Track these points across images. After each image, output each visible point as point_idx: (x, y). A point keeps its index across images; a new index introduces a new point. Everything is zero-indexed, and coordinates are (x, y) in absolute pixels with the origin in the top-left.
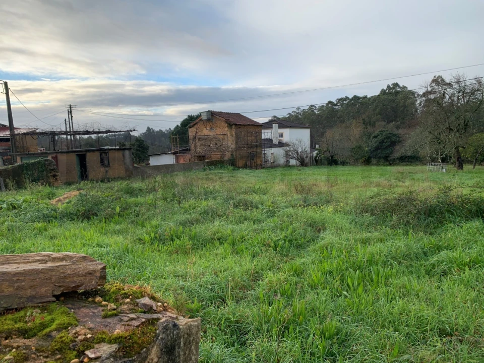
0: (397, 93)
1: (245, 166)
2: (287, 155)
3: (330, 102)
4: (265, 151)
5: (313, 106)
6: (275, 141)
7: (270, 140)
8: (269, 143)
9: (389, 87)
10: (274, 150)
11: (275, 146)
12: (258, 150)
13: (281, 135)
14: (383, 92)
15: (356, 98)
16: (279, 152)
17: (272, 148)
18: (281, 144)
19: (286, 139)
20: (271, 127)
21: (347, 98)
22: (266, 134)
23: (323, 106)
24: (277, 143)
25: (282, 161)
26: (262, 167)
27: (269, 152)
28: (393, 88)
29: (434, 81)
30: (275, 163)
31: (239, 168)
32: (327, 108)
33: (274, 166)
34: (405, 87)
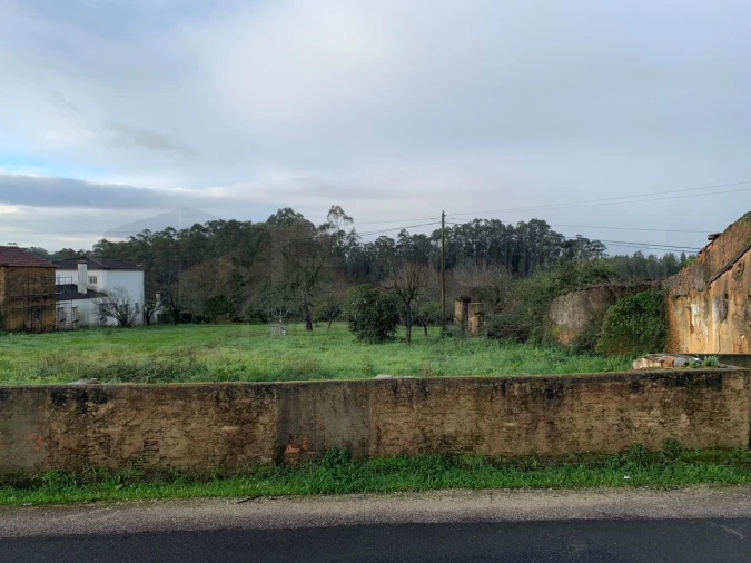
1: (23, 329)
3: (197, 226)
4: (61, 304)
5: (172, 229)
6: (82, 289)
7: (74, 287)
8: (71, 291)
9: (280, 212)
10: (75, 303)
11: (81, 296)
12: (48, 303)
13: (93, 280)
14: (272, 219)
15: (233, 223)
16: (87, 307)
17: (72, 299)
18: (91, 294)
19: (100, 286)
20: (75, 268)
21: (222, 222)
22: (63, 277)
23: (185, 231)
24: (85, 292)
25: (93, 319)
26: (53, 329)
27: (68, 306)
28: (286, 215)
29: (332, 211)
31: (10, 331)
32: (191, 234)
33: (80, 327)
34: (300, 215)
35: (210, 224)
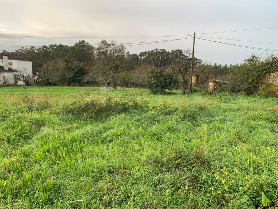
0: (84, 46)
2: (16, 78)
3: (45, 47)
5: (34, 47)
6: (6, 68)
7: (2, 67)
8: (1, 69)
9: (80, 42)
10: (5, 74)
11: (6, 71)
13: (10, 64)
14: (76, 45)
15: (61, 46)
16: (9, 76)
17: (3, 72)
18: (10, 70)
19: (14, 67)
20: (2, 58)
21: (56, 45)
23: (40, 48)
24: (8, 69)
25: (12, 82)
28: (82, 43)
29: (102, 42)
30: (6, 83)
32: (43, 50)
33: (6, 85)
34: (88, 43)
35: (51, 46)
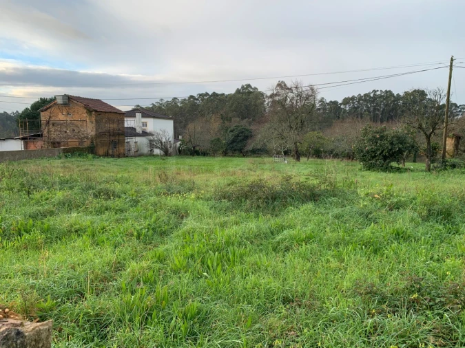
0: (249, 93)
1: (107, 155)
2: (152, 145)
3: (192, 97)
4: (128, 139)
5: (176, 98)
6: (139, 130)
7: (134, 129)
8: (132, 132)
9: (243, 87)
10: (138, 139)
11: (138, 135)
12: (121, 138)
13: (145, 124)
14: (238, 91)
15: (215, 94)
16: (142, 141)
17: (135, 136)
18: (145, 134)
19: (149, 129)
20: (135, 116)
21: (207, 94)
22: (129, 123)
23: (185, 100)
24: (141, 132)
25: (146, 150)
26: (125, 156)
27: (132, 141)
28: (246, 88)
29: (279, 85)
30: (139, 152)
31: (100, 156)
32: (189, 102)
33: (139, 155)
34: (256, 88)
35: (200, 95)
